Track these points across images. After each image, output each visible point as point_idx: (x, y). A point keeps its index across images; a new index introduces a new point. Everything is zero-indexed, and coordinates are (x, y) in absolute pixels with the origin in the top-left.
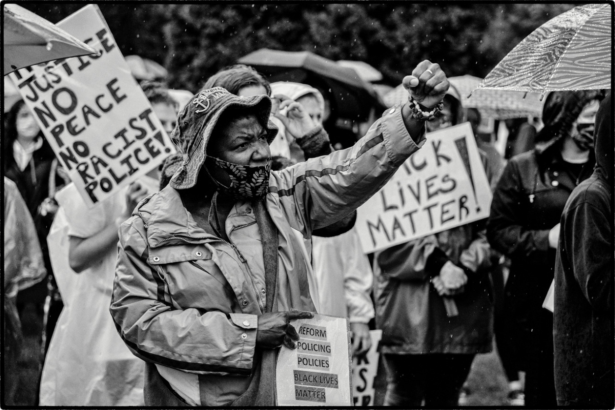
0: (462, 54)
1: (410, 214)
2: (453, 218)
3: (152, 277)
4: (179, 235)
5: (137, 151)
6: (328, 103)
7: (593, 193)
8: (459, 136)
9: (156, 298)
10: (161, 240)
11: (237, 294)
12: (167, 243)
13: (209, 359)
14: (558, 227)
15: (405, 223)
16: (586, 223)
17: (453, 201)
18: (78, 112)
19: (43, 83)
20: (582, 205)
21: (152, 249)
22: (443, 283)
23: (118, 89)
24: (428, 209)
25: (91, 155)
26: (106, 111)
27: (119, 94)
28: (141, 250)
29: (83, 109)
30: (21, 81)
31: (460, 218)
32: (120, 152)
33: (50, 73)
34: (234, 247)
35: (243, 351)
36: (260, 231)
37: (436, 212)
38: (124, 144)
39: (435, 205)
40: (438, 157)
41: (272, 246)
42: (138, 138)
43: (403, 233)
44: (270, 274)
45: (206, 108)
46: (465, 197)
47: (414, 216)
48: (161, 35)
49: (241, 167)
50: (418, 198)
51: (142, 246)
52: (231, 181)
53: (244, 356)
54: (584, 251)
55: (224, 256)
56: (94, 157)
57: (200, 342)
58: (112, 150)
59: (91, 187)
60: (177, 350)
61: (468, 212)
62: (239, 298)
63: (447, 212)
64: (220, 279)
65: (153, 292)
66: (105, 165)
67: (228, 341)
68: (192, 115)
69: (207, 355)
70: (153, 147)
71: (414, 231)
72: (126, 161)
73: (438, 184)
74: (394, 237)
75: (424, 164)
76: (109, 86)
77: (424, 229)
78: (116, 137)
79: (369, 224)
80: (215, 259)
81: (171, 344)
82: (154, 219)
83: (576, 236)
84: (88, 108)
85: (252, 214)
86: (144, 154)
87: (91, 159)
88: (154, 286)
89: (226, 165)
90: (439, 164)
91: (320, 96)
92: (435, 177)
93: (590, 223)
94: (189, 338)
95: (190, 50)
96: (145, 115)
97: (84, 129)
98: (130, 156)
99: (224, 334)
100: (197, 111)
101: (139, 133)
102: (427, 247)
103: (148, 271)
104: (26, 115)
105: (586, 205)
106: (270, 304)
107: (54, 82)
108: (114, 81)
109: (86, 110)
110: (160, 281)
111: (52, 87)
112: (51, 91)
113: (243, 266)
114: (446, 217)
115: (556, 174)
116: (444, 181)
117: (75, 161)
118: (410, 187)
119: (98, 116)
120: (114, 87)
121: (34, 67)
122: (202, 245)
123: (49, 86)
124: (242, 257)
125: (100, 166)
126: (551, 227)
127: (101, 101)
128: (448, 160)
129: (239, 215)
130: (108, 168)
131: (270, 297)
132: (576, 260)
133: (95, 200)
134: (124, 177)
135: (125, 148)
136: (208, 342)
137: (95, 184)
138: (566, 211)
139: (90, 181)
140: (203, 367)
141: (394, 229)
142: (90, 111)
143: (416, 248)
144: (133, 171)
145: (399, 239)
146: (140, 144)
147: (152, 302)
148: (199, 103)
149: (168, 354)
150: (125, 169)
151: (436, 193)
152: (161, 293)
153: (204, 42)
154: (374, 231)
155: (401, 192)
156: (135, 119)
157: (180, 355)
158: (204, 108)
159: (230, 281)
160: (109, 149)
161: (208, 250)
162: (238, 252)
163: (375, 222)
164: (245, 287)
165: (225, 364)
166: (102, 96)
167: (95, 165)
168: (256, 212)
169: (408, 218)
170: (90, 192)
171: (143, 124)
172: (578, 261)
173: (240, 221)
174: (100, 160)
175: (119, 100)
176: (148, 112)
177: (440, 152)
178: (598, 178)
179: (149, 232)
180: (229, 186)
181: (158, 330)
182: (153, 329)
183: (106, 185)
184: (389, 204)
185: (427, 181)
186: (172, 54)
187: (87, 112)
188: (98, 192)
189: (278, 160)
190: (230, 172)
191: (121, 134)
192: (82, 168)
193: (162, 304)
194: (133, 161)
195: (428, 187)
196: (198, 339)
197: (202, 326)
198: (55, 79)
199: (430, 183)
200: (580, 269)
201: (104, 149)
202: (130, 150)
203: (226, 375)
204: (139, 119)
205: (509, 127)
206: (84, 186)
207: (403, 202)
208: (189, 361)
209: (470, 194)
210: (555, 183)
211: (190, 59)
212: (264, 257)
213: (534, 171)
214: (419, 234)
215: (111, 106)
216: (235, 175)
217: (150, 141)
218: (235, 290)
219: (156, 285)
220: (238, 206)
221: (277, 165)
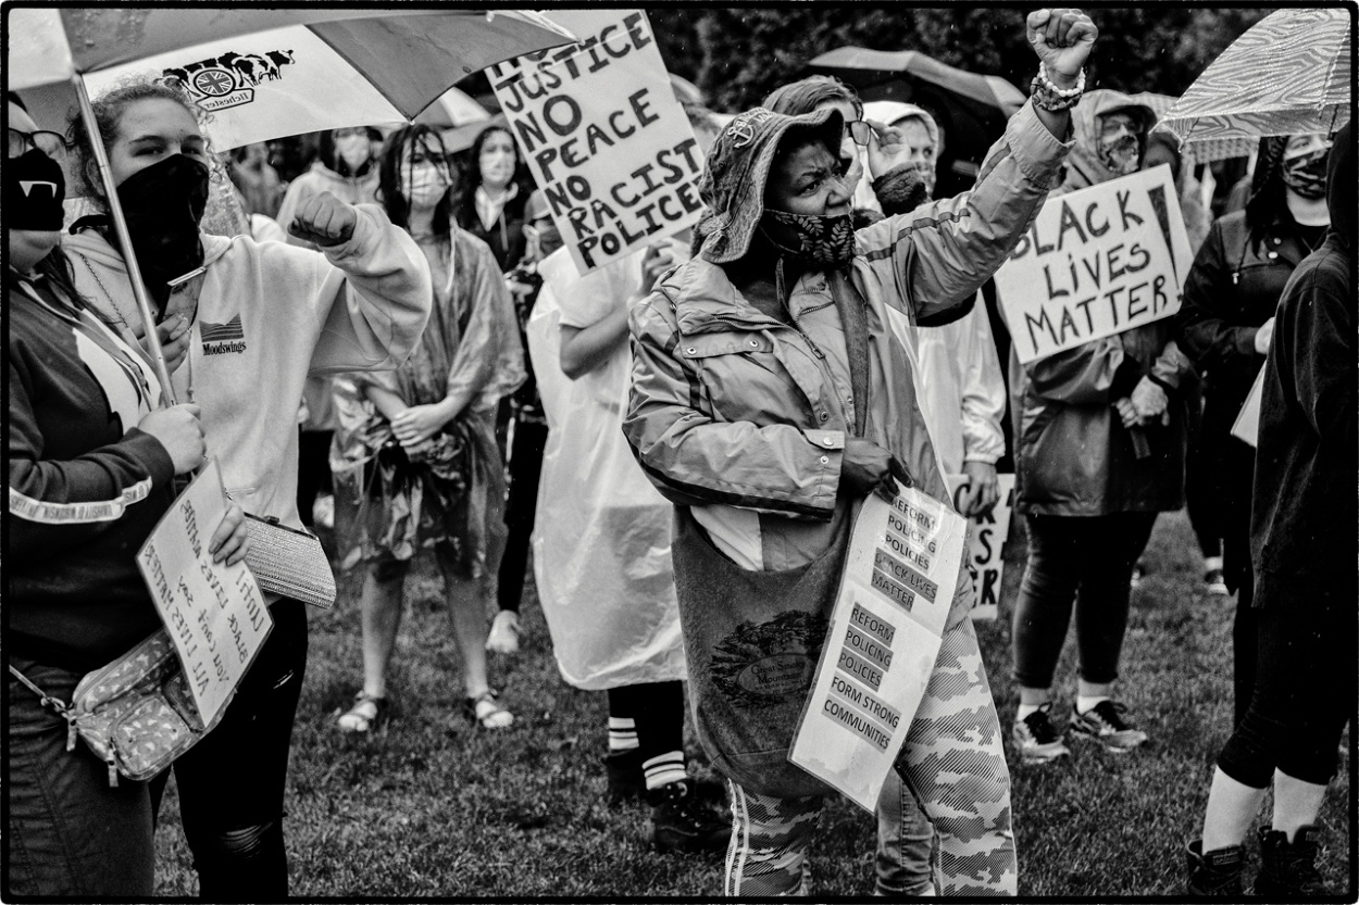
0: (1150, 65)
1: (1085, 304)
2: (1145, 309)
3: (682, 374)
4: (724, 317)
5: (664, 200)
6: (943, 132)
7: (1326, 273)
8: (1154, 185)
9: (688, 404)
10: (697, 323)
11: (812, 402)
12: (705, 328)
13: (771, 490)
14: (1271, 324)
15: (1078, 316)
16: (1315, 318)
17: (1146, 284)
18: (580, 133)
19: (533, 87)
20: (1310, 289)
21: (686, 336)
22: (1134, 409)
23: (647, 104)
24: (1111, 295)
25: (592, 199)
26: (623, 135)
27: (648, 113)
28: (664, 338)
29: (589, 132)
30: (501, 80)
31: (1155, 311)
32: (637, 199)
33: (546, 72)
34: (805, 337)
35: (822, 482)
36: (842, 316)
37: (1122, 300)
38: (645, 187)
39: (1121, 290)
40: (1124, 215)
41: (859, 337)
42: (667, 180)
43: (1076, 333)
44: (859, 376)
45: (749, 138)
46: (1162, 277)
47: (1091, 305)
48: (694, 35)
49: (815, 219)
50: (1096, 279)
51: (667, 333)
52: (801, 242)
53: (821, 491)
54: (1311, 359)
55: (792, 351)
56: (597, 201)
57: (760, 466)
58: (626, 194)
59: (588, 244)
60: (725, 476)
61: (1165, 302)
62: (815, 408)
63: (1138, 300)
64: (785, 379)
65: (683, 395)
66: (612, 215)
67: (801, 466)
68: (730, 152)
69: (769, 484)
70: (690, 196)
71: (1091, 330)
72: (645, 212)
73: (1125, 258)
74: (1063, 339)
75: (1106, 227)
76: (633, 99)
77: (1104, 328)
78: (634, 175)
79: (1028, 318)
80: (778, 353)
81: (714, 467)
82: (684, 295)
83: (1299, 337)
84: (596, 128)
85: (827, 292)
86: (674, 206)
87: (592, 204)
88: (685, 387)
89: (792, 219)
90: (1126, 226)
91: (930, 120)
92: (1121, 246)
93: (1321, 318)
94: (742, 458)
95: (735, 57)
96: (685, 147)
97: (586, 159)
98: (652, 206)
99: (795, 456)
100: (737, 145)
101: (671, 174)
102: (1113, 354)
103: (677, 367)
104: (492, 150)
105: (1316, 291)
106: (861, 420)
107: (549, 85)
108: (644, 92)
109: (593, 131)
110: (692, 378)
111: (547, 93)
112: (544, 99)
113: (820, 362)
114: (1135, 308)
115: (1277, 241)
116: (1132, 253)
117: (568, 205)
118: (1085, 261)
119: (610, 143)
120: (641, 101)
121: (522, 60)
122: (758, 333)
123: (542, 91)
124: (817, 350)
125: (604, 215)
126: (1260, 323)
127: (618, 121)
128: (1140, 221)
129: (811, 291)
130: (616, 220)
131: (861, 410)
132: (1299, 373)
133: (590, 263)
134: (640, 235)
135: (646, 193)
136: (772, 465)
137: (594, 241)
138: (1283, 299)
139: (586, 235)
140: (761, 502)
141: (1063, 326)
142: (600, 134)
143: (1097, 356)
144: (654, 228)
145: (1071, 342)
146: (670, 190)
147: (682, 410)
148: (738, 133)
149: (711, 484)
150: (643, 224)
151: (1122, 272)
152: (695, 396)
153: (756, 46)
154: (1035, 328)
155: (1072, 267)
156: (667, 153)
157: (729, 484)
158: (746, 139)
159: (800, 384)
160: (621, 193)
161: (767, 340)
162: (811, 344)
163: (1037, 317)
164: (823, 394)
165: (795, 500)
166: (621, 113)
167: (597, 213)
168: (834, 289)
169: (1082, 308)
170: (585, 252)
171: (679, 161)
172: (1303, 372)
173: (811, 301)
174: (605, 207)
175: (645, 122)
176: (690, 143)
177: (1127, 210)
178: (1334, 250)
179: (679, 314)
180: (798, 249)
181: (695, 448)
182: (685, 447)
183: (610, 245)
184: (1055, 288)
185: (1109, 253)
186: (708, 62)
187: (595, 134)
188: (597, 253)
189: (864, 215)
190: (800, 228)
191: (643, 172)
192: (577, 215)
193: (696, 413)
194: (656, 215)
195: (1111, 262)
196: (757, 461)
197: (763, 442)
198: (552, 81)
199: (1113, 256)
200: (1306, 385)
201: (614, 191)
202: (654, 198)
203: (794, 519)
204: (673, 153)
205: (1215, 176)
206: (577, 241)
207: (1076, 286)
208: (743, 493)
209: (1169, 275)
210: (1273, 255)
211: (735, 70)
212: (849, 353)
213: (1243, 236)
214: (1099, 334)
215: (632, 130)
216: (806, 232)
217: (686, 186)
218: (809, 396)
219: (688, 385)
220: (806, 277)
221: (861, 220)
